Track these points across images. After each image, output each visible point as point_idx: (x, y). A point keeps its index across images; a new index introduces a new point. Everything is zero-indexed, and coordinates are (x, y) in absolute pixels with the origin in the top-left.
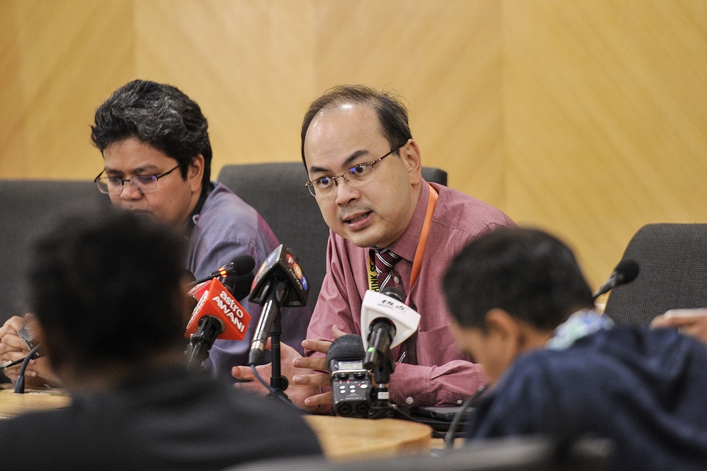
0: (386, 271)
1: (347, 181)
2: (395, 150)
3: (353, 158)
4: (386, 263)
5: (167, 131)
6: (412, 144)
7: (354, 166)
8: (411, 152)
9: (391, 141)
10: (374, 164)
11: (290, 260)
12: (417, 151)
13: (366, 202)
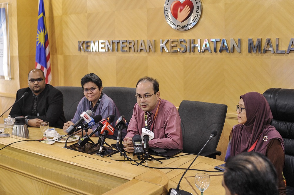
0: (149, 116)
1: (144, 98)
2: (155, 93)
3: (146, 94)
4: (149, 114)
5: (97, 80)
6: (159, 92)
7: (146, 95)
8: (158, 94)
9: (154, 91)
10: (151, 96)
11: (124, 119)
12: (159, 93)
13: (147, 103)
